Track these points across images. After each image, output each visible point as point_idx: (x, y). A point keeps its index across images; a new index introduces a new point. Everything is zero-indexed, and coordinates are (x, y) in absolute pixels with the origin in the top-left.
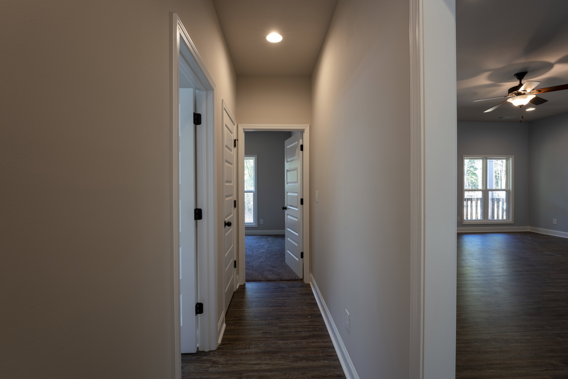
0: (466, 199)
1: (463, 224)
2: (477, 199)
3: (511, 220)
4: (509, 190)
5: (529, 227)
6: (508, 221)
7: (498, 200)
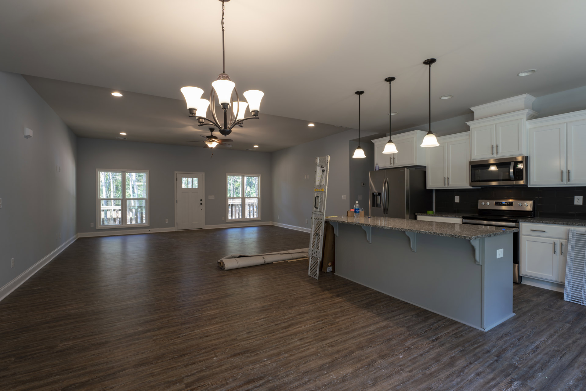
0: (230, 204)
1: (227, 221)
2: (238, 204)
3: (260, 218)
4: (259, 198)
5: (271, 222)
6: (258, 218)
7: (253, 205)
